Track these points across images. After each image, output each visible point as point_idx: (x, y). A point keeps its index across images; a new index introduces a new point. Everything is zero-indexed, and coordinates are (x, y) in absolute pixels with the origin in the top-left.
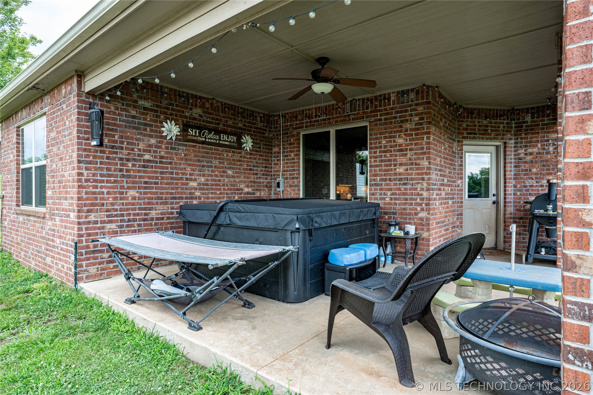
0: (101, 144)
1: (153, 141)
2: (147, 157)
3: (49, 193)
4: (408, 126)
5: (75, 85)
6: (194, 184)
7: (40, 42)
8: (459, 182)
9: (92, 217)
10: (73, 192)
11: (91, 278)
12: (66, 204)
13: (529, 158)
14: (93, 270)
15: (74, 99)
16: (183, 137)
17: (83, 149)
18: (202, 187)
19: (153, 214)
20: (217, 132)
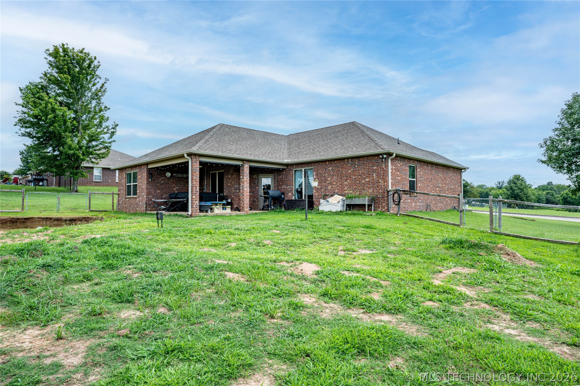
0: (152, 180)
1: (164, 178)
2: (162, 182)
3: (138, 191)
4: (231, 172)
5: (146, 166)
6: (175, 189)
7: (109, 109)
8: (257, 188)
9: (149, 197)
10: (145, 191)
11: (149, 211)
12: (143, 194)
13: (280, 180)
14: (149, 209)
15: (145, 169)
16: (172, 176)
17: (148, 181)
18: (177, 190)
19: (163, 197)
20: (183, 174)
